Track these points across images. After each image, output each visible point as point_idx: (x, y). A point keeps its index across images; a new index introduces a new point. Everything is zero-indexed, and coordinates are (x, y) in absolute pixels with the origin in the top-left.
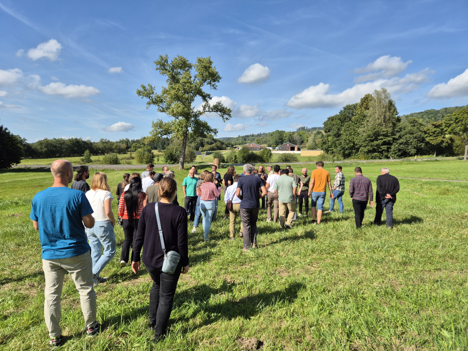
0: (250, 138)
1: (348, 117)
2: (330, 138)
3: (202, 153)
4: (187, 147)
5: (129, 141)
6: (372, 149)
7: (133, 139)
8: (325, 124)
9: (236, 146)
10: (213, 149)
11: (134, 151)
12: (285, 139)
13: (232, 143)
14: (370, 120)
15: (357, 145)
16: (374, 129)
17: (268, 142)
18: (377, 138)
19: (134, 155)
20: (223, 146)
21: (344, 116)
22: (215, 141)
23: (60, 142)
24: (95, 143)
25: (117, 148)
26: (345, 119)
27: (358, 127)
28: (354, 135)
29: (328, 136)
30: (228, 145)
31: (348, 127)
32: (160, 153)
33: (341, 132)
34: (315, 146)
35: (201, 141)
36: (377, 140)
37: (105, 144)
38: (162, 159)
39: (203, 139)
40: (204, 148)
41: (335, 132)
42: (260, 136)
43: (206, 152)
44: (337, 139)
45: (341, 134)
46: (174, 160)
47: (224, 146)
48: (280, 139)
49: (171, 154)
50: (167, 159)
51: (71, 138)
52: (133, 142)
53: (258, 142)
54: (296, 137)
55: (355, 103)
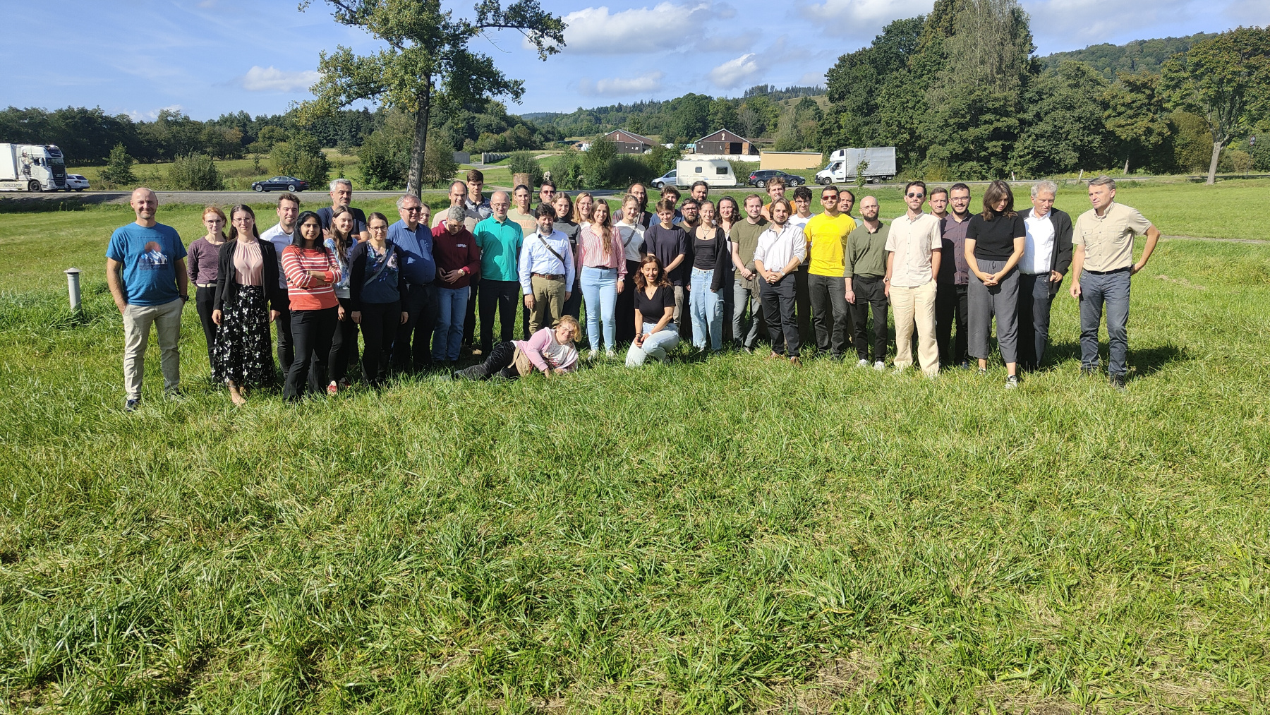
0: (613, 115)
1: (898, 56)
2: (845, 118)
3: (472, 157)
4: (430, 139)
5: (250, 121)
6: (960, 150)
7: (261, 114)
8: (832, 74)
9: (573, 139)
10: (504, 147)
11: (266, 151)
12: (713, 121)
13: (560, 129)
14: (959, 66)
15: (919, 138)
16: (971, 92)
17: (665, 129)
18: (978, 119)
19: (266, 161)
20: (534, 139)
21: (886, 52)
22: (511, 121)
23: (31, 118)
24: (142, 123)
25: (214, 141)
26: (888, 63)
27: (926, 88)
28: (913, 108)
29: (838, 112)
30: (549, 136)
31: (897, 86)
32: (347, 158)
33: (879, 100)
34: (799, 140)
35: (468, 123)
36: (977, 126)
37: (175, 128)
38: (353, 174)
39: (474, 118)
40: (479, 144)
41: (860, 100)
42: (641, 111)
43: (485, 156)
44: (864, 119)
45: (877, 107)
46: (390, 178)
47: (537, 138)
48: (698, 121)
49: (381, 158)
50: (367, 174)
51: (65, 108)
52: (263, 122)
53: (638, 129)
54: (745, 115)
55: (915, 17)
